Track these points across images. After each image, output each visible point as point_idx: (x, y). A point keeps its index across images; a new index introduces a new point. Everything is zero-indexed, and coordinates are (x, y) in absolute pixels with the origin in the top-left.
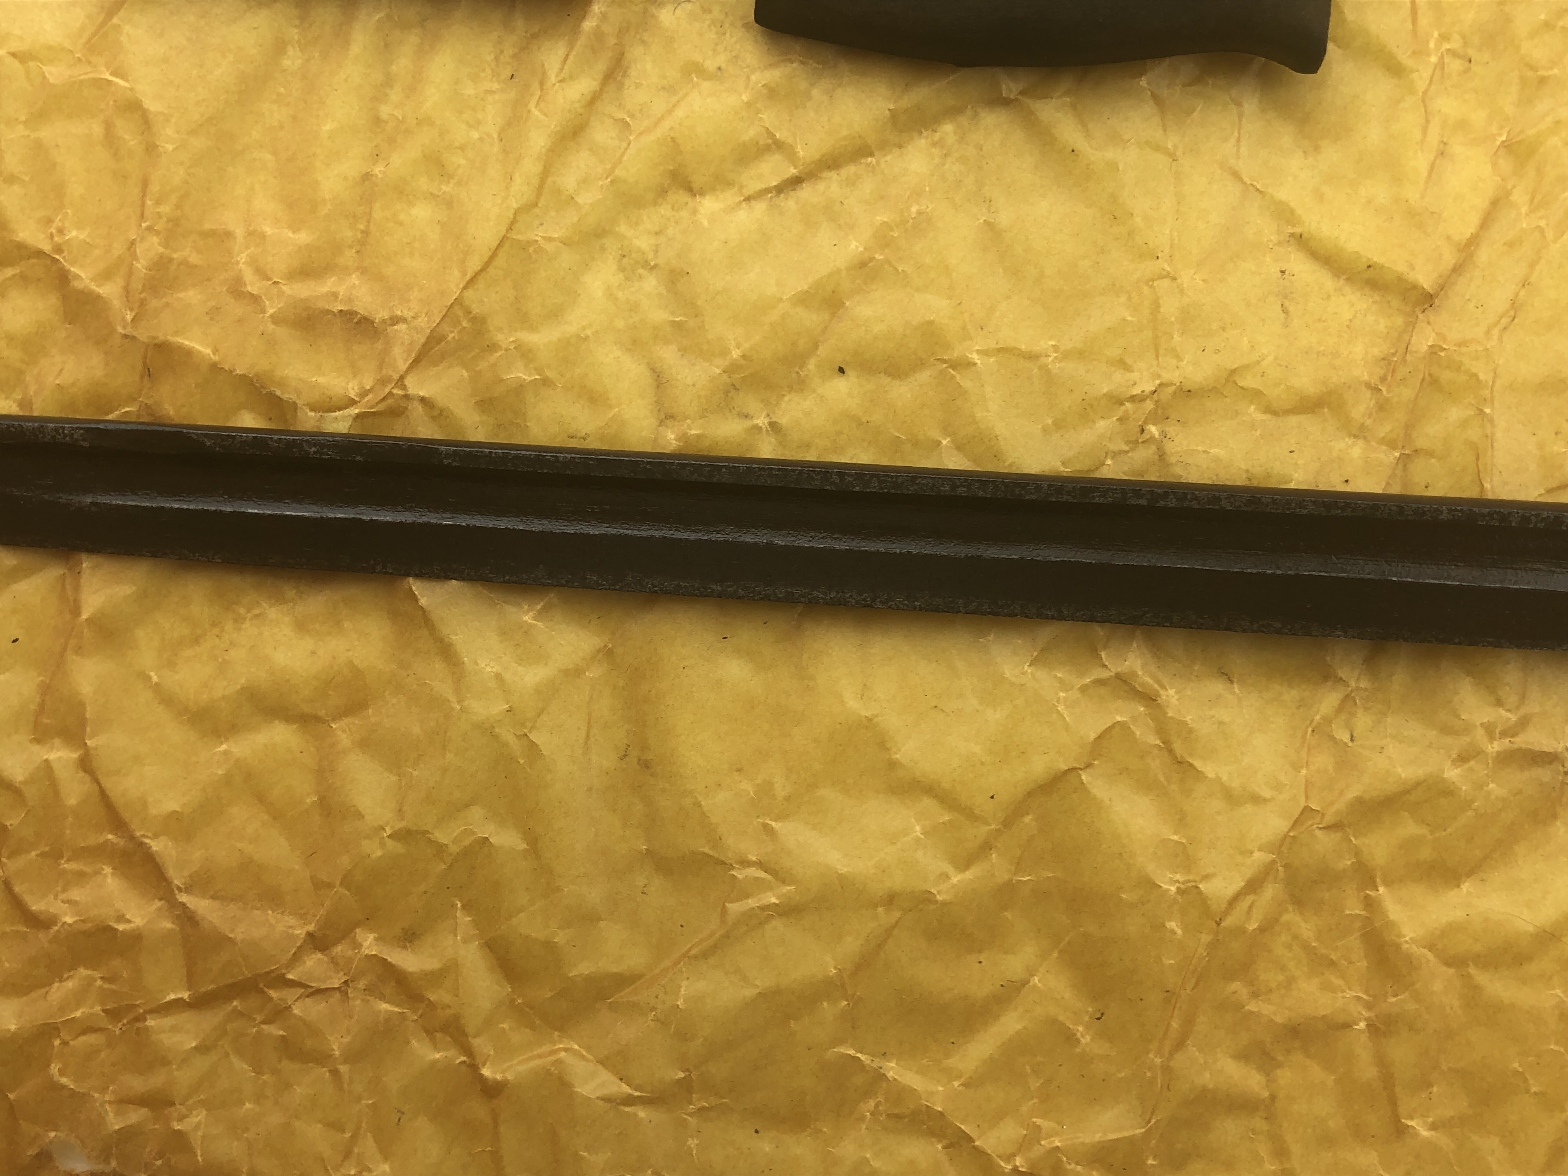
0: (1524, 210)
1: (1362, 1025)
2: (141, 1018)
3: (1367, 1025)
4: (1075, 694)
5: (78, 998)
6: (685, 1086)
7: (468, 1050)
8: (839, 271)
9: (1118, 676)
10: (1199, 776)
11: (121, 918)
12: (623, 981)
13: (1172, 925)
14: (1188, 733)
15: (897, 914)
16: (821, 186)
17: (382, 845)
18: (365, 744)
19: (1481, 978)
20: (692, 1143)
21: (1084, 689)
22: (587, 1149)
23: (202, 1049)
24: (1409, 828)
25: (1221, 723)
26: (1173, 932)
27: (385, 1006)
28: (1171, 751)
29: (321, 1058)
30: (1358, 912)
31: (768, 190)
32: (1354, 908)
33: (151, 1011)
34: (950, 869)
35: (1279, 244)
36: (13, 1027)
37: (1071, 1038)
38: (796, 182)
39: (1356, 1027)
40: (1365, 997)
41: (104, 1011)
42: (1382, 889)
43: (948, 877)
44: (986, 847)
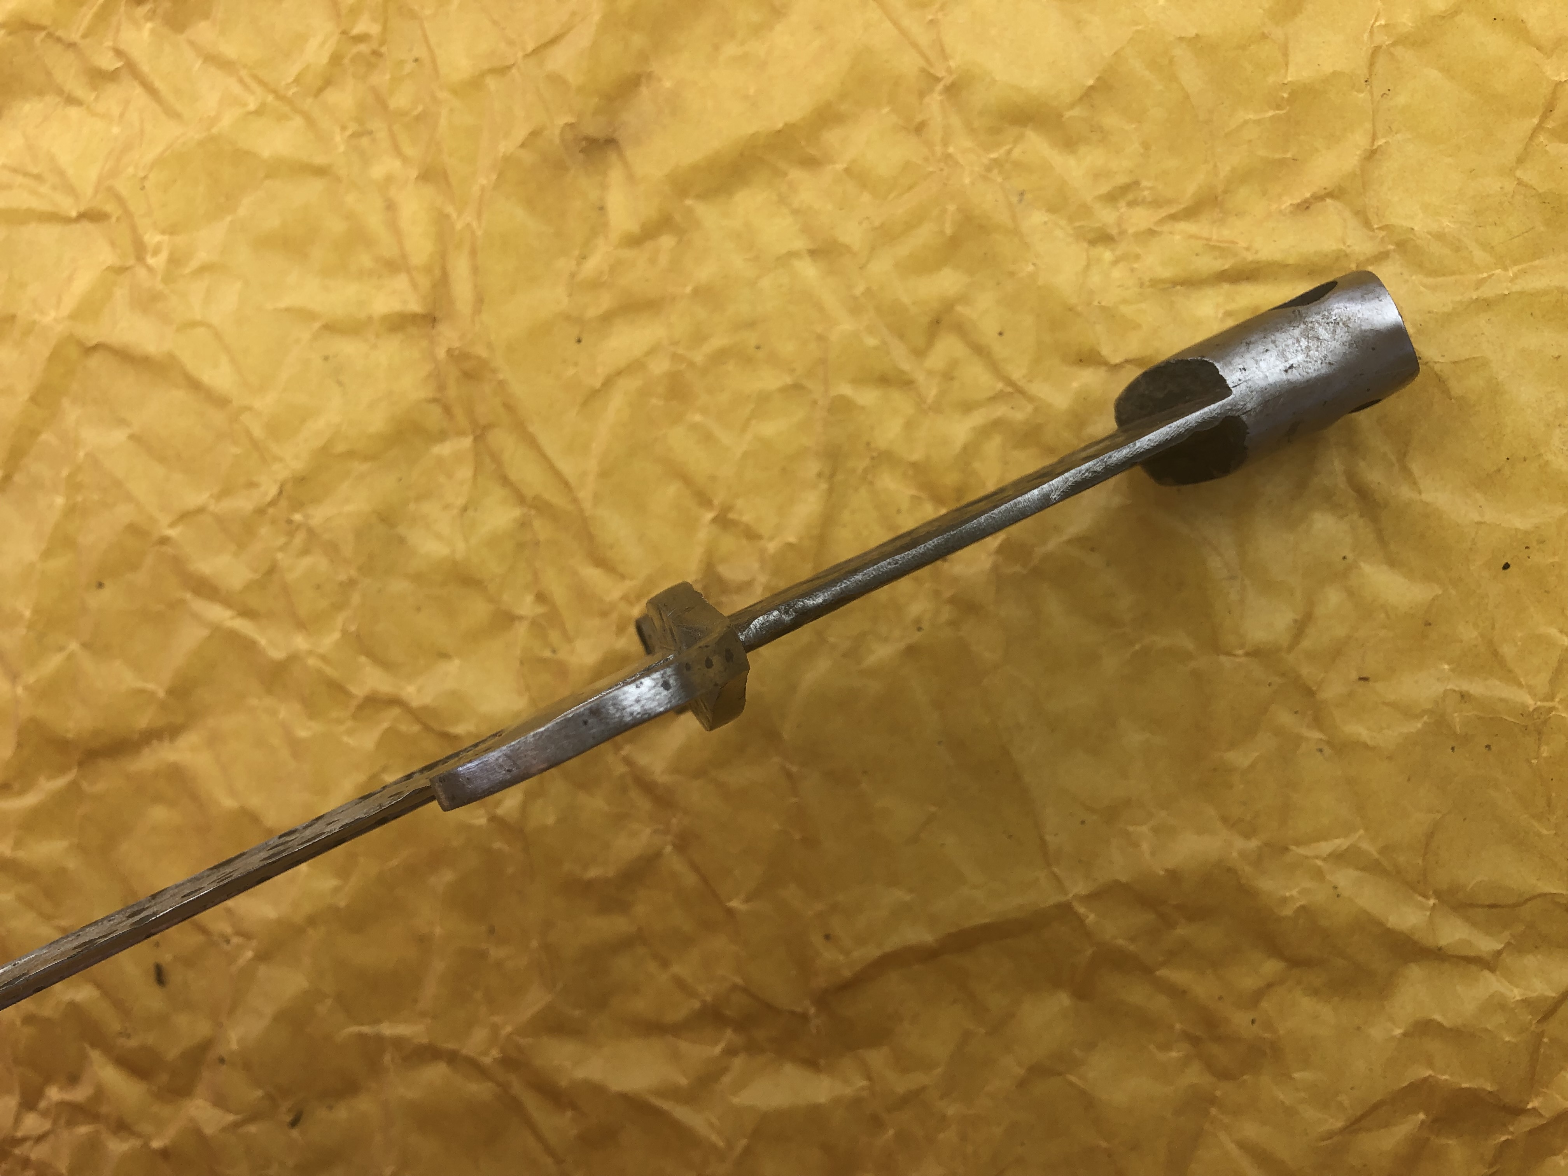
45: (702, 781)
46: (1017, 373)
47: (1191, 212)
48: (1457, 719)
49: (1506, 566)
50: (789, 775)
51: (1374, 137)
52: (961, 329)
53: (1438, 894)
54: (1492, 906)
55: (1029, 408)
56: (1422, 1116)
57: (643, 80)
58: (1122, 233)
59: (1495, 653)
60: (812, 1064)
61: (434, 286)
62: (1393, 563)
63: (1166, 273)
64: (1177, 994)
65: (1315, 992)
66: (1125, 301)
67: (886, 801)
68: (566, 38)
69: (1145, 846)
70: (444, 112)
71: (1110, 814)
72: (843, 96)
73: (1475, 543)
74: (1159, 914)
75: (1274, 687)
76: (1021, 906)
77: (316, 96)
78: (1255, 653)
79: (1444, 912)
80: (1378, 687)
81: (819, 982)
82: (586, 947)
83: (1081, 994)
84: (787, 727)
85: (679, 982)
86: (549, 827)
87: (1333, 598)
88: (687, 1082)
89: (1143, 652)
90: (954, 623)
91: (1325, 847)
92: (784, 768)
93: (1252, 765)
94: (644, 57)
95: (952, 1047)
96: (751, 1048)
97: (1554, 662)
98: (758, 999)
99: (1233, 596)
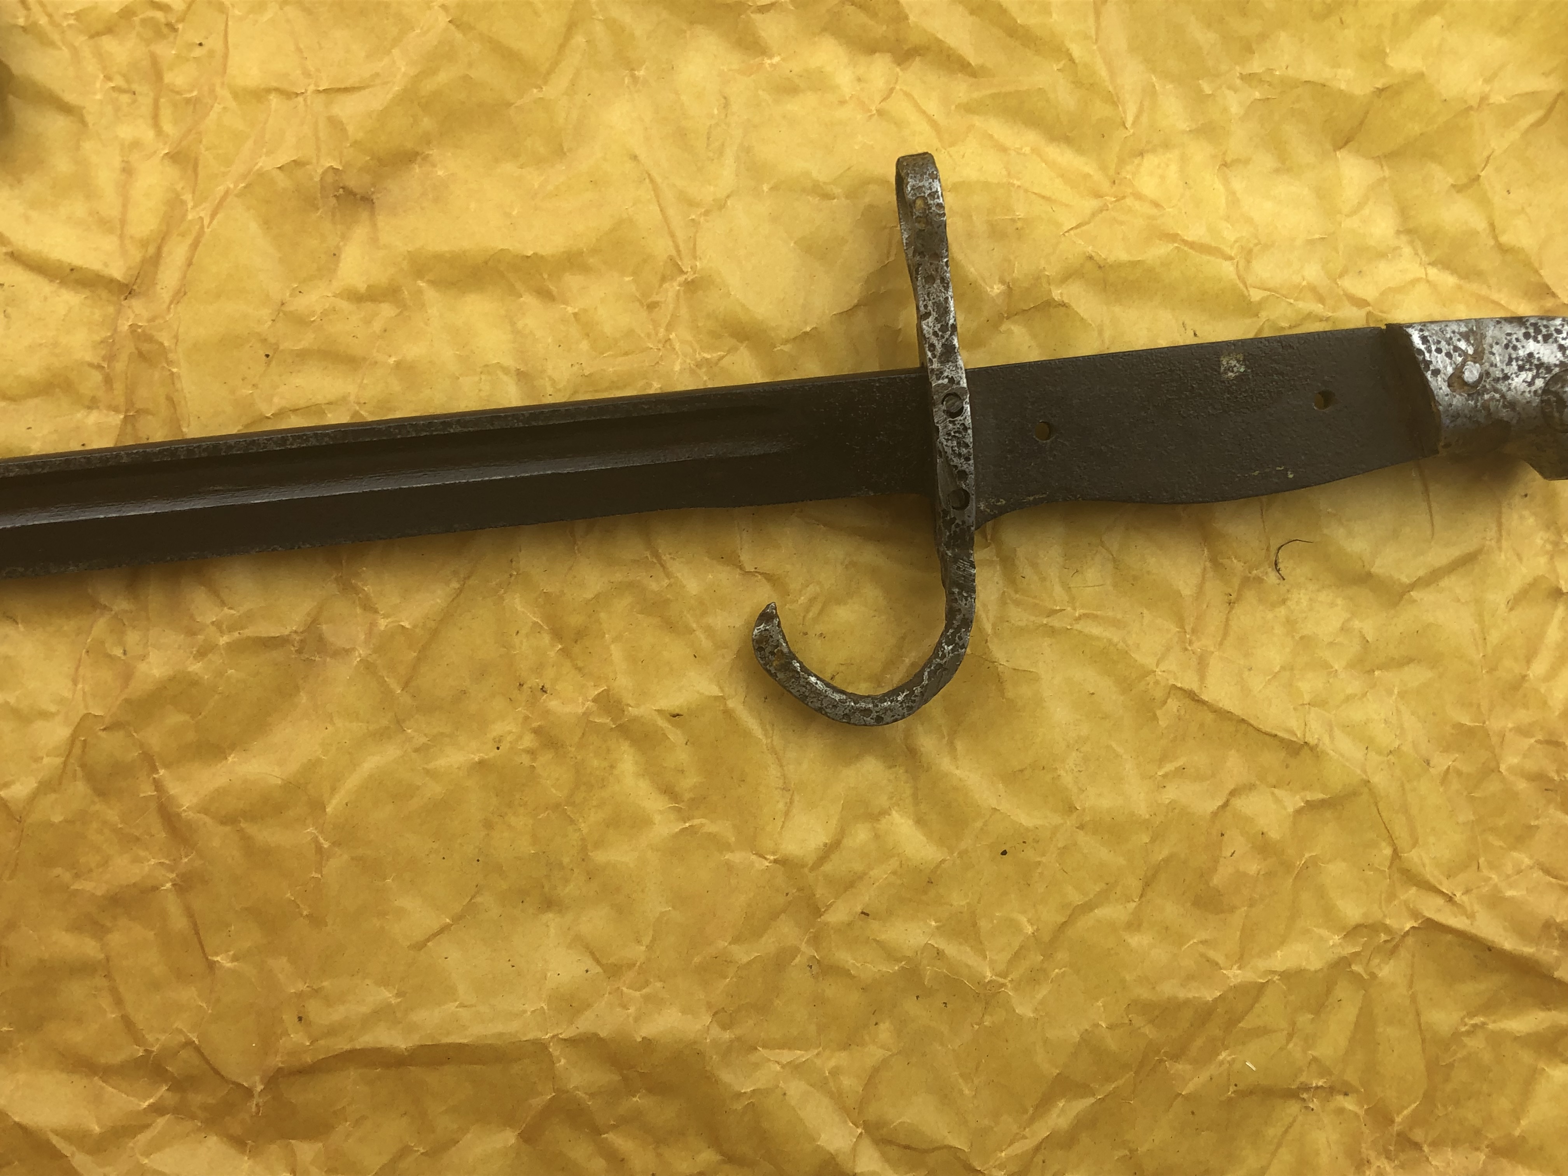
0: (190, 206)
1: (169, 885)
3: (173, 885)
19: (251, 829)
24: (175, 718)
25: (6, 657)
30: (150, 793)
32: (147, 791)
39: (163, 888)
40: (167, 862)
42: (162, 771)
45: (228, 829)
48: (928, 972)
49: (1004, 853)
50: (319, 849)
53: (866, 1126)
54: (907, 1147)
57: (419, 159)
59: (975, 925)
60: (240, 1143)
61: (144, 261)
62: (920, 821)
64: (614, 1159)
67: (408, 902)
68: (363, 92)
69: (632, 1010)
70: (217, 108)
71: (613, 971)
72: (595, 251)
73: (985, 824)
74: (625, 1079)
75: (790, 898)
76: (501, 1034)
77: (92, 37)
78: (783, 862)
79: (866, 1142)
80: (875, 925)
81: (277, 1061)
82: (41, 961)
83: (528, 1137)
84: (334, 802)
85: (128, 1023)
86: (52, 825)
87: (861, 835)
88: (97, 1129)
89: (691, 831)
90: (531, 752)
91: (787, 1056)
92: (315, 840)
93: (749, 963)
94: (427, 139)
95: (385, 1159)
96: (181, 1111)
97: (1016, 946)
98: (208, 1062)
99: (781, 806)
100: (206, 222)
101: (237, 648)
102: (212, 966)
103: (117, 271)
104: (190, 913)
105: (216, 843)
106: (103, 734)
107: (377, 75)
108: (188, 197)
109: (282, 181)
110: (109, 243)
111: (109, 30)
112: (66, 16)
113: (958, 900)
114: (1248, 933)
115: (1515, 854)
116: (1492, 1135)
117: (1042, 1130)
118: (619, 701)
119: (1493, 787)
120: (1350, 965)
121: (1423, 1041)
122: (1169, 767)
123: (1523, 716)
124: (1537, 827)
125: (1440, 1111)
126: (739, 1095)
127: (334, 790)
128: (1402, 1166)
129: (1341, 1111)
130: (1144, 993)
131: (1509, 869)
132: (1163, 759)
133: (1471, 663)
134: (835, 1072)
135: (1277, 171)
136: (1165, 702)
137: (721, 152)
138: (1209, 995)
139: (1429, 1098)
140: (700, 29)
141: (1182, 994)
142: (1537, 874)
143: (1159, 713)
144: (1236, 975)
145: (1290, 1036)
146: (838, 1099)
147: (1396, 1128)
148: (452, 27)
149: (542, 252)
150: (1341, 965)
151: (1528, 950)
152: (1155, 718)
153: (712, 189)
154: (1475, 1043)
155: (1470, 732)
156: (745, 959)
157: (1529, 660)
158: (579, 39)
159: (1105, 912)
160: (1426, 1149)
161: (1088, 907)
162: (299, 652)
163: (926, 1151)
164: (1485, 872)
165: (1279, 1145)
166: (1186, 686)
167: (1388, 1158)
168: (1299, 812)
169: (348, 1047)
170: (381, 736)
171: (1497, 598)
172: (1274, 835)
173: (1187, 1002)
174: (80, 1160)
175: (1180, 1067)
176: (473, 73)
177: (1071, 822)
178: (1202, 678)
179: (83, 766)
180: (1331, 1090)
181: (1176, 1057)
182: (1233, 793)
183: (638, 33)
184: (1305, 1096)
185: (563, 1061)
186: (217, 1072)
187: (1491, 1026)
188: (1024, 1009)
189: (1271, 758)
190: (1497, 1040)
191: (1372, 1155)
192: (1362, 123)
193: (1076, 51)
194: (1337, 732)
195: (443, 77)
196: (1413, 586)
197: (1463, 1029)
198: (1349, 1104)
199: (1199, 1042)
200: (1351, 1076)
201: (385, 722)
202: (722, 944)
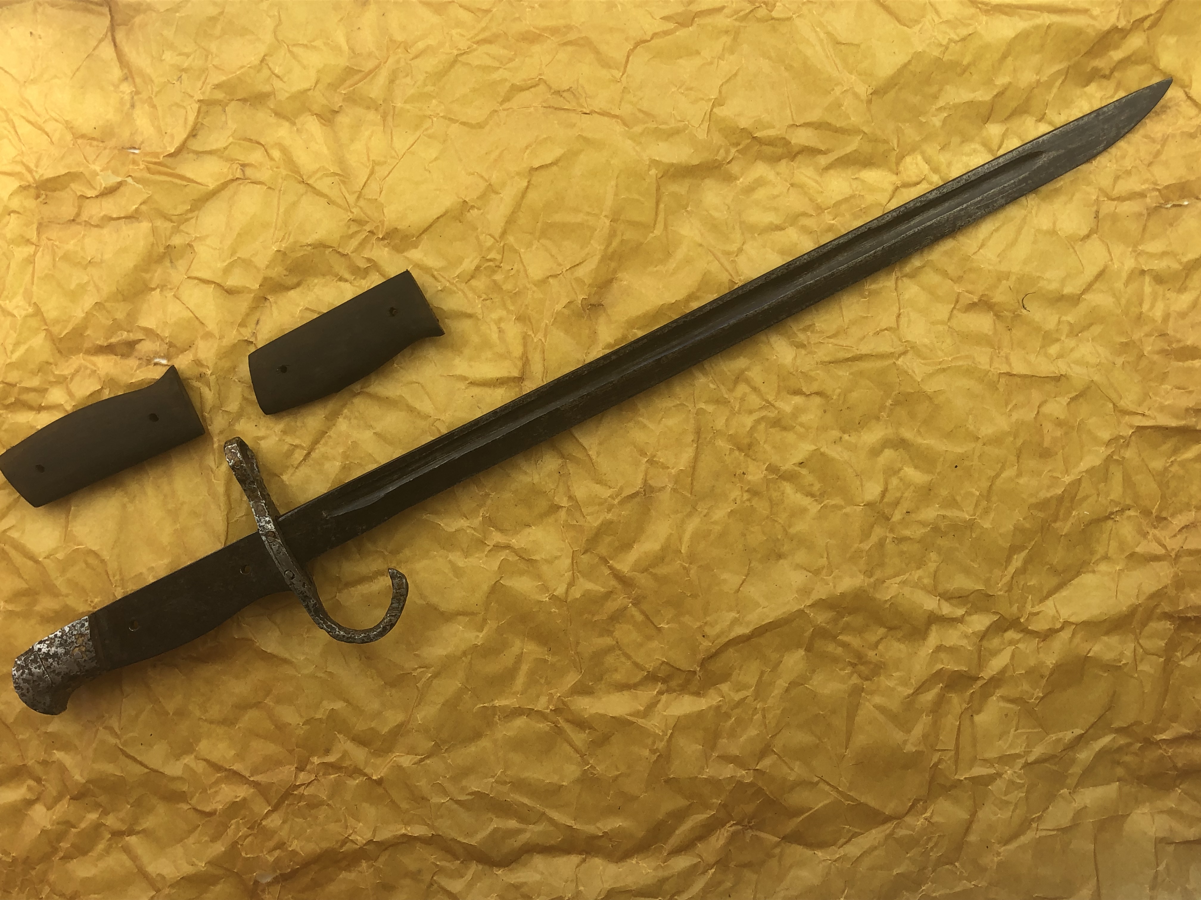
0: (533, 335)
1: (630, 605)
2: (261, 824)
3: (632, 604)
4: (485, 559)
5: (238, 830)
6: (437, 745)
7: (365, 775)
8: (337, 474)
9: (494, 546)
10: (536, 561)
11: (236, 797)
12: (400, 726)
13: (553, 610)
14: (525, 550)
15: (469, 657)
16: (317, 451)
17: (302, 728)
18: (279, 701)
19: (655, 571)
20: (449, 761)
21: (486, 556)
22: (418, 782)
23: (284, 822)
24: (608, 539)
25: (534, 541)
26: (555, 612)
27: (332, 776)
28: (523, 558)
29: (321, 803)
30: (609, 572)
31: (301, 461)
32: (607, 572)
33: (262, 820)
34: (478, 634)
35: (466, 388)
36: (223, 849)
37: (546, 661)
38: (308, 454)
39: (628, 607)
40: (626, 596)
41: (248, 828)
42: (611, 562)
43: (478, 636)
44: (485, 620)
45: (645, 574)
46: (771, 398)
47: (835, 335)
48: (942, 526)
49: (956, 467)
50: (685, 568)
51: (900, 309)
52: (748, 381)
53: (940, 595)
54: (960, 597)
55: (776, 412)
56: (941, 685)
57: (614, 280)
58: (809, 343)
59: (954, 500)
60: (697, 694)
61: (523, 365)
62: (916, 467)
63: (827, 359)
64: (845, 645)
65: (899, 640)
66: (811, 370)
67: (725, 576)
68: (585, 263)
69: (831, 584)
70: (530, 293)
71: (817, 572)
72: (698, 290)
73: (944, 458)
74: (838, 612)
75: (875, 517)
76: (784, 613)
77: (466, 283)
78: (868, 505)
79: (942, 601)
80: (913, 515)
81: (701, 656)
82: (593, 652)
83: (808, 650)
84: (683, 547)
85: (636, 665)
86: (577, 599)
87: (894, 482)
88: (642, 709)
89: (825, 506)
90: (748, 500)
91: (898, 579)
92: (681, 565)
93: (870, 549)
94: (615, 271)
95: (757, 678)
96: (669, 691)
97: (975, 502)
98: (673, 666)
99: (858, 483)
100: (543, 340)
101: (622, 502)
102: (659, 630)
103: (516, 373)
104: (643, 612)
105: (643, 581)
106: (582, 556)
107: (588, 254)
108: (530, 333)
109: (566, 312)
110: (507, 363)
111: (472, 277)
112: (454, 278)
113: (944, 492)
114: (1066, 461)
115: (1163, 386)
116: (1194, 502)
117: (1011, 569)
118: (777, 466)
119: (1144, 363)
120: (1112, 457)
121: (1153, 476)
122: (1010, 407)
123: (1147, 329)
124: (1168, 372)
125: (1170, 502)
126: (886, 601)
127: (681, 544)
128: (1162, 529)
129: (1129, 517)
130: (1033, 500)
131: (1163, 393)
132: (1007, 404)
133: (1118, 316)
134: (920, 578)
135: (963, 142)
136: (999, 381)
137: (734, 228)
138: (1059, 491)
139: (1163, 497)
140: (707, 181)
141: (1049, 495)
142: (1176, 391)
143: (998, 386)
144: (1067, 479)
145: (1098, 495)
146: (924, 588)
147: (1154, 515)
148: (612, 223)
149: (678, 299)
150: (1109, 459)
151: (1182, 423)
152: (997, 389)
153: (735, 245)
154: (1174, 469)
155: (1127, 344)
156: (867, 548)
157: (1141, 305)
158: (662, 206)
159: (1004, 475)
160: (1169, 518)
161: (998, 475)
162: (645, 495)
163: (968, 596)
164: (1154, 398)
165: (1109, 540)
166: (1005, 371)
167: (1155, 528)
168: (1068, 404)
169: (727, 640)
170: (690, 515)
171: (1119, 285)
172: (1062, 417)
173: (1051, 497)
174: (641, 722)
175: (1058, 525)
176: (625, 238)
177: (979, 445)
178: (1010, 365)
179: (579, 572)
180: (1122, 511)
181: (1055, 521)
182: (1039, 407)
183: (683, 193)
184: (1113, 516)
185: (812, 614)
186: (679, 669)
187: (1178, 460)
188: (987, 525)
189: (1049, 387)
190: (1183, 464)
191: (1148, 530)
192: (992, 110)
193: (866, 129)
194: (1072, 365)
195: (614, 244)
196: (1082, 294)
197: (1168, 465)
198: (1132, 513)
199: (1062, 512)
200: (1128, 502)
201: (689, 510)
202: (856, 545)
